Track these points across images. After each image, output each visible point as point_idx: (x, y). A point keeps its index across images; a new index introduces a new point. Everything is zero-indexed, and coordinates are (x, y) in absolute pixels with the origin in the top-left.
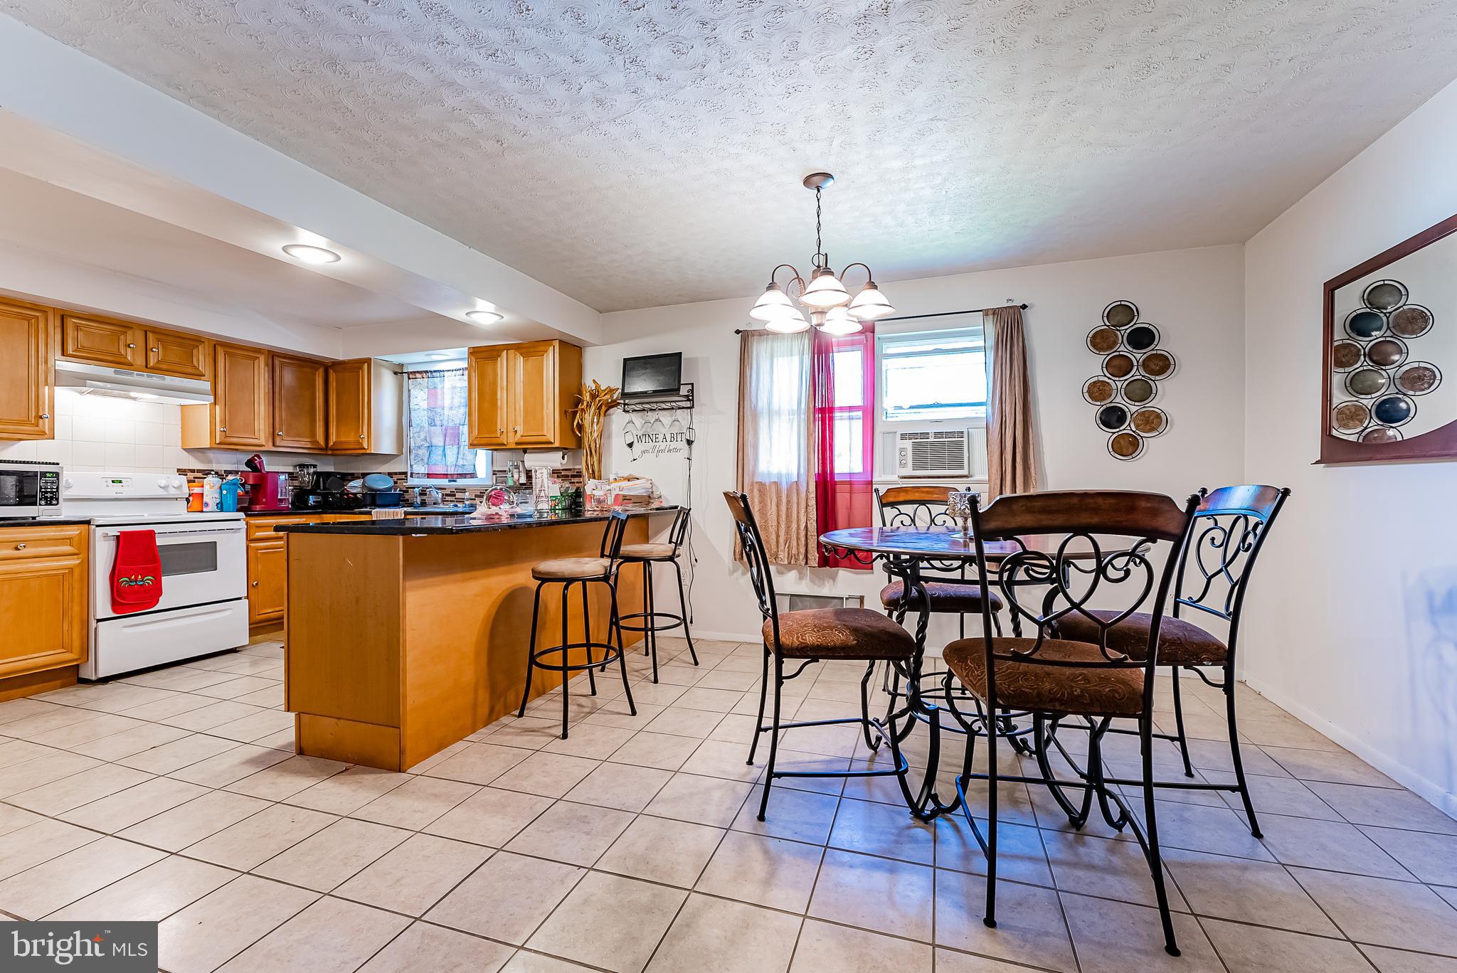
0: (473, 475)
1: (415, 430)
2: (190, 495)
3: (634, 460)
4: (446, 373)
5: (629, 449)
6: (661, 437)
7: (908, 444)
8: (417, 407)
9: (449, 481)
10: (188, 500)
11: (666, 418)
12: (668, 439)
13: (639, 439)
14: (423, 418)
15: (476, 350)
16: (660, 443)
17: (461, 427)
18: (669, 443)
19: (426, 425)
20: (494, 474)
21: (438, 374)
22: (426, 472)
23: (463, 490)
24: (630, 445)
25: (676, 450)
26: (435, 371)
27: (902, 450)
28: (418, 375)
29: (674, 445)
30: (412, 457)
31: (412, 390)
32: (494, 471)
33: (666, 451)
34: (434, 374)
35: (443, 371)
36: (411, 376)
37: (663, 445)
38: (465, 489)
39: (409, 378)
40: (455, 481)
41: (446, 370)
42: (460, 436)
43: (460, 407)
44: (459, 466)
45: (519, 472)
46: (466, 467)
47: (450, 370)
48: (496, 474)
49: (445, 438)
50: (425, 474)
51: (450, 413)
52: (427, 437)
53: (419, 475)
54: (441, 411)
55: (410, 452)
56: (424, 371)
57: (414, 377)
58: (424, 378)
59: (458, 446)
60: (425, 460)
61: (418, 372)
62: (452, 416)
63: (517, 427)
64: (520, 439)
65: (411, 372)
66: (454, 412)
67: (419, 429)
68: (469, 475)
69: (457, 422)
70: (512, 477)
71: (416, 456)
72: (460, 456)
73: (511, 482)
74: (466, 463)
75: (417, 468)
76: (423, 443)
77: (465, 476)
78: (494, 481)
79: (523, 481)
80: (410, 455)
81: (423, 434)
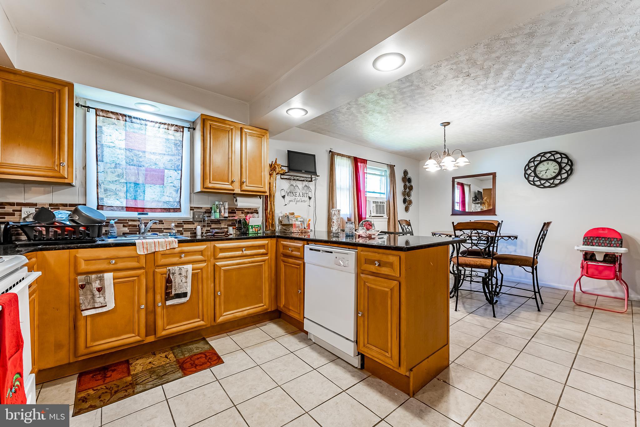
0: (177, 210)
1: (108, 166)
3: (286, 205)
4: (148, 123)
5: (283, 199)
6: (298, 194)
7: (374, 205)
8: (112, 145)
9: (139, 214)
11: (300, 185)
12: (301, 196)
13: (288, 194)
14: (120, 156)
15: (209, 118)
16: (297, 197)
17: (166, 171)
18: (301, 198)
19: (124, 163)
20: (191, 210)
21: (138, 121)
22: (125, 205)
24: (284, 197)
25: (304, 201)
26: (134, 118)
27: (373, 207)
28: (111, 115)
29: (303, 199)
30: (101, 190)
31: (103, 128)
32: (191, 207)
33: (300, 201)
34: (134, 120)
35: (145, 120)
36: (101, 113)
37: (299, 198)
38: (162, 221)
39: (97, 115)
40: (147, 214)
41: (148, 121)
42: (165, 178)
43: (165, 154)
44: (164, 202)
45: (224, 209)
46: (172, 203)
47: (154, 122)
48: (193, 210)
49: (146, 178)
50: (123, 207)
51: (153, 157)
52: (125, 174)
53: (112, 208)
54: (141, 154)
55: (97, 185)
56: (121, 114)
57: (105, 115)
58: (119, 120)
59: (162, 186)
60: (122, 195)
61: (112, 113)
62: (155, 161)
63: (244, 180)
64: (245, 188)
65: (102, 110)
66: (158, 157)
67: (113, 165)
68: (173, 210)
69: (161, 166)
70: (220, 212)
71: (106, 190)
72: (165, 194)
73: (217, 216)
74: (171, 200)
75: (108, 201)
76: (117, 179)
77: (170, 210)
78: (192, 215)
79: (227, 215)
80: (98, 188)
81: (119, 171)
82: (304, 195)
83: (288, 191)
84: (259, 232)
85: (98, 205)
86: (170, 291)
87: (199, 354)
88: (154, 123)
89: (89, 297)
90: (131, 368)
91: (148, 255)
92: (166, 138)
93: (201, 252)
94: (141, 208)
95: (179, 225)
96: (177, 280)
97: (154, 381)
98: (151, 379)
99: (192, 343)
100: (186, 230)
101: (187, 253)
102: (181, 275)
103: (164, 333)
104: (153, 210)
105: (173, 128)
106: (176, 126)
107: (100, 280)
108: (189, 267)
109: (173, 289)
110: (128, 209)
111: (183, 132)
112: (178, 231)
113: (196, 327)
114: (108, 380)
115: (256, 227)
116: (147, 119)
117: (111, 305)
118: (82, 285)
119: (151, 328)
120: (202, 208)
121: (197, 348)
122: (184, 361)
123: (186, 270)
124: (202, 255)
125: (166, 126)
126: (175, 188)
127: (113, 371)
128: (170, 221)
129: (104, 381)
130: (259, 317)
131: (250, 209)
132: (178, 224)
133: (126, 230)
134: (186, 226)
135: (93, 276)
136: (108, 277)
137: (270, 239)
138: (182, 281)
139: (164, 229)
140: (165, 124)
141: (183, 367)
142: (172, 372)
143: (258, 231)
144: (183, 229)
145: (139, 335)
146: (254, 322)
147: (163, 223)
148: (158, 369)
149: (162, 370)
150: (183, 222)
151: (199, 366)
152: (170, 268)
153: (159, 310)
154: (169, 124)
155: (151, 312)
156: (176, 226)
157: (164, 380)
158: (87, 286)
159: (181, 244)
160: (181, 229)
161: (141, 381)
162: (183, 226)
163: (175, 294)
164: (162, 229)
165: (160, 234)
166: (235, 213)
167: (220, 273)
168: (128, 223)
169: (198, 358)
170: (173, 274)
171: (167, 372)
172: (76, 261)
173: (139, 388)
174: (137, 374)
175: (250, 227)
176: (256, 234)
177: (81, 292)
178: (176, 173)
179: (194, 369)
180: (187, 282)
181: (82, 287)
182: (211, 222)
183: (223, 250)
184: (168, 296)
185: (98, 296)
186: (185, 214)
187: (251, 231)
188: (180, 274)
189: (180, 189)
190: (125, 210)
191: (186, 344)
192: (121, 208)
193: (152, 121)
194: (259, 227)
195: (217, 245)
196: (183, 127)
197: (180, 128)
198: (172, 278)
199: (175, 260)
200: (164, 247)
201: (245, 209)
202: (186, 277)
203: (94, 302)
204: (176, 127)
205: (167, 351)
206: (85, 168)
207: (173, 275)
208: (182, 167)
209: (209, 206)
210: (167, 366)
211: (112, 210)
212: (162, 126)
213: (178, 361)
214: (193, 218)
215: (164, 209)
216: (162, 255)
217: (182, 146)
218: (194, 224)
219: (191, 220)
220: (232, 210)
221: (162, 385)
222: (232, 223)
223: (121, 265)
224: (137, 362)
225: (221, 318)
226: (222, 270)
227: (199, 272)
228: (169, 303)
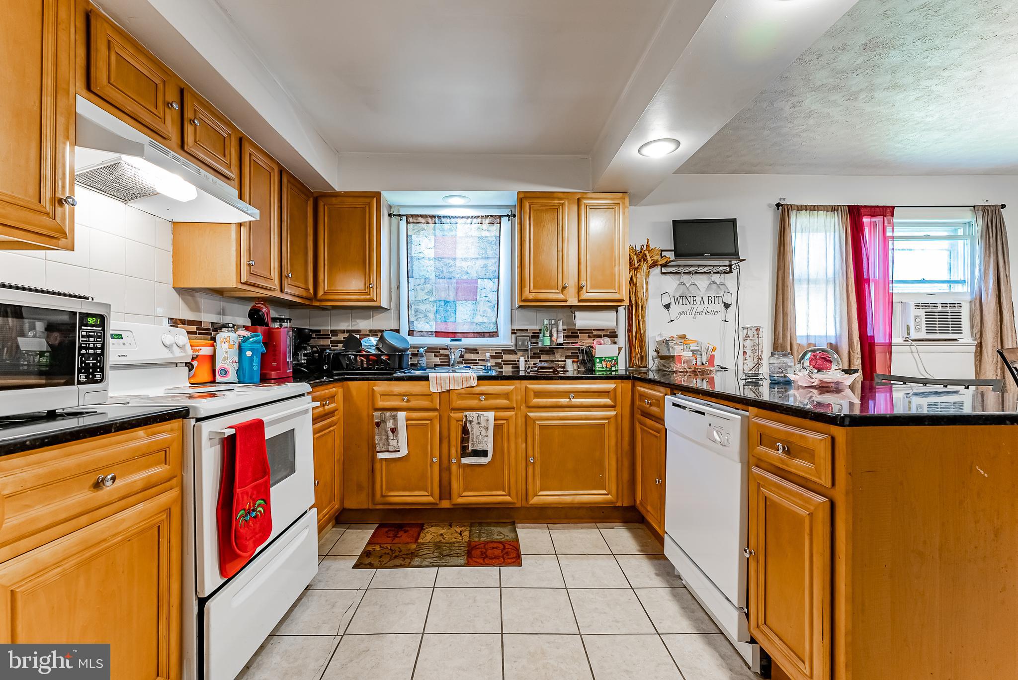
0: (494, 334)
1: (418, 282)
2: (193, 359)
3: (671, 321)
4: (458, 220)
5: (666, 311)
6: (698, 299)
7: (922, 312)
8: (421, 255)
9: (452, 340)
10: (190, 366)
11: (702, 282)
12: (706, 302)
13: (677, 301)
14: (429, 269)
15: (528, 195)
16: (698, 305)
17: (479, 281)
18: (706, 305)
19: (433, 276)
20: (512, 333)
21: (448, 220)
22: (434, 330)
23: (474, 351)
24: (667, 306)
25: (714, 312)
26: (444, 217)
27: (916, 317)
28: (420, 220)
29: (711, 307)
30: (412, 312)
31: (414, 237)
32: (513, 330)
33: (704, 313)
34: (443, 220)
35: (456, 217)
36: (411, 220)
37: (701, 308)
38: (477, 350)
39: (407, 223)
40: (460, 340)
41: (459, 217)
42: (478, 290)
43: (477, 258)
44: (477, 324)
45: (557, 331)
46: (486, 325)
47: (465, 217)
48: (515, 333)
49: (457, 293)
50: (432, 332)
51: (464, 265)
52: (434, 290)
53: (422, 333)
54: (451, 262)
55: (408, 307)
56: (430, 216)
57: (415, 221)
58: (428, 223)
59: (475, 302)
60: (431, 316)
61: (421, 216)
62: (466, 269)
63: (583, 283)
64: (585, 296)
65: (412, 216)
66: (469, 263)
67: (423, 281)
68: (488, 334)
69: (474, 275)
70: (551, 336)
71: (416, 311)
72: (478, 313)
73: (547, 342)
74: (485, 320)
75: (419, 326)
76: (427, 297)
77: (484, 335)
78: (514, 341)
79: (561, 340)
80: (408, 310)
81: (428, 287)
82: (713, 300)
83: (677, 296)
84: (613, 369)
85: (409, 331)
86: (466, 445)
87: (497, 542)
88: (466, 219)
89: (384, 437)
90: (422, 535)
91: (443, 394)
92: (479, 236)
93: (506, 395)
94: (452, 333)
95: (497, 355)
96: (474, 431)
97: (434, 559)
98: (432, 555)
99: (498, 524)
100: (507, 363)
101: (488, 396)
102: (480, 425)
103: (461, 500)
104: (465, 334)
105: (488, 221)
106: (492, 216)
107: (394, 419)
108: (491, 415)
109: (470, 443)
110: (438, 334)
111: (500, 223)
112: (495, 363)
113: (499, 503)
114: (397, 540)
115: (607, 359)
116: (457, 215)
117: (404, 452)
118: (378, 423)
119: (445, 491)
120: (527, 330)
121: (500, 533)
122: (476, 546)
123: (486, 418)
124: (508, 399)
125: (479, 220)
126: (491, 304)
127: (406, 531)
128: (486, 349)
129: (393, 541)
130: (603, 512)
131: (604, 330)
132: (496, 353)
133: (437, 360)
134: (506, 357)
135: (388, 414)
136: (401, 415)
137: (620, 381)
138: (480, 433)
139: (479, 360)
140: (478, 217)
141: (471, 553)
142: (456, 555)
143: (612, 367)
144: (502, 361)
145: (432, 495)
146: (592, 518)
147: (478, 353)
148: (445, 546)
149: (448, 549)
150: (502, 350)
151: (490, 559)
152: (467, 413)
153: (454, 468)
154: (482, 216)
155: (445, 469)
156: (492, 357)
157: (443, 561)
158: (382, 424)
159: (481, 382)
160: (499, 361)
161: (423, 553)
162: (502, 357)
163: (472, 450)
164: (476, 360)
165: (474, 367)
166: (578, 337)
167: (534, 429)
168: (439, 352)
169: (493, 548)
170: (471, 422)
171: (452, 553)
172: (372, 395)
173: (417, 561)
174: (423, 544)
175: (598, 360)
176: (608, 373)
177: (377, 430)
178: (491, 283)
179: (481, 561)
180: (487, 436)
181: (378, 424)
182: (540, 351)
183: (538, 394)
184: (464, 452)
185: (392, 438)
186: (505, 340)
187: (598, 366)
188: (479, 423)
189: (496, 305)
190: (434, 336)
191: (489, 524)
192: (430, 333)
193: (463, 217)
194: (613, 361)
195: (529, 386)
196: (500, 217)
197: (496, 219)
198: (469, 428)
199: (473, 403)
200: (460, 384)
201: (593, 330)
202: (487, 429)
203: (388, 445)
204: (492, 219)
205: (465, 526)
206: (398, 287)
207: (470, 424)
208: (499, 274)
209: (537, 327)
210: (455, 545)
211: (422, 336)
212: (475, 220)
213: (469, 543)
214: (516, 345)
215: (477, 333)
216: (458, 394)
217: (500, 243)
218: (516, 354)
219: (513, 348)
220: (572, 333)
221: (439, 566)
222: (572, 353)
223: (414, 403)
224: (430, 529)
225: (535, 498)
226: (537, 425)
227: (504, 423)
228: (465, 461)
